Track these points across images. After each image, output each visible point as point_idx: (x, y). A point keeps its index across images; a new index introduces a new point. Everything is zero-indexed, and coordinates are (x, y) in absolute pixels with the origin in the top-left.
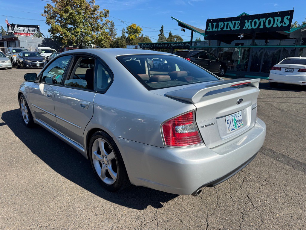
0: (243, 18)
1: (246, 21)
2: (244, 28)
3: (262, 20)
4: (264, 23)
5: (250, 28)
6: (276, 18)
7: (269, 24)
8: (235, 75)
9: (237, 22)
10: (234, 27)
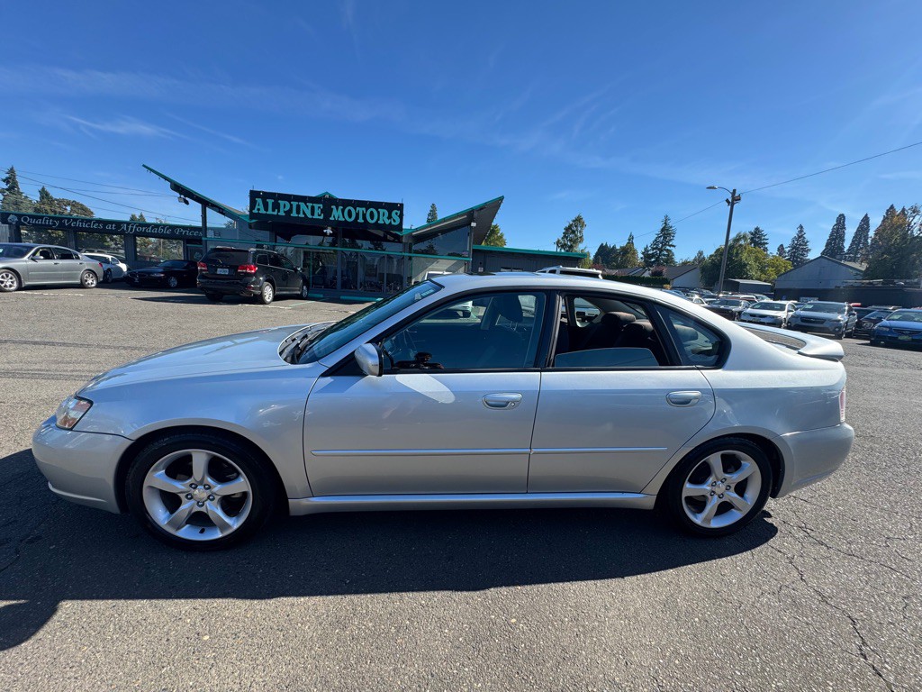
0: (328, 202)
1: (333, 207)
2: (332, 218)
3: (361, 210)
4: (364, 216)
5: (341, 219)
6: (381, 211)
7: (372, 218)
8: (321, 296)
9: (316, 206)
10: (313, 214)
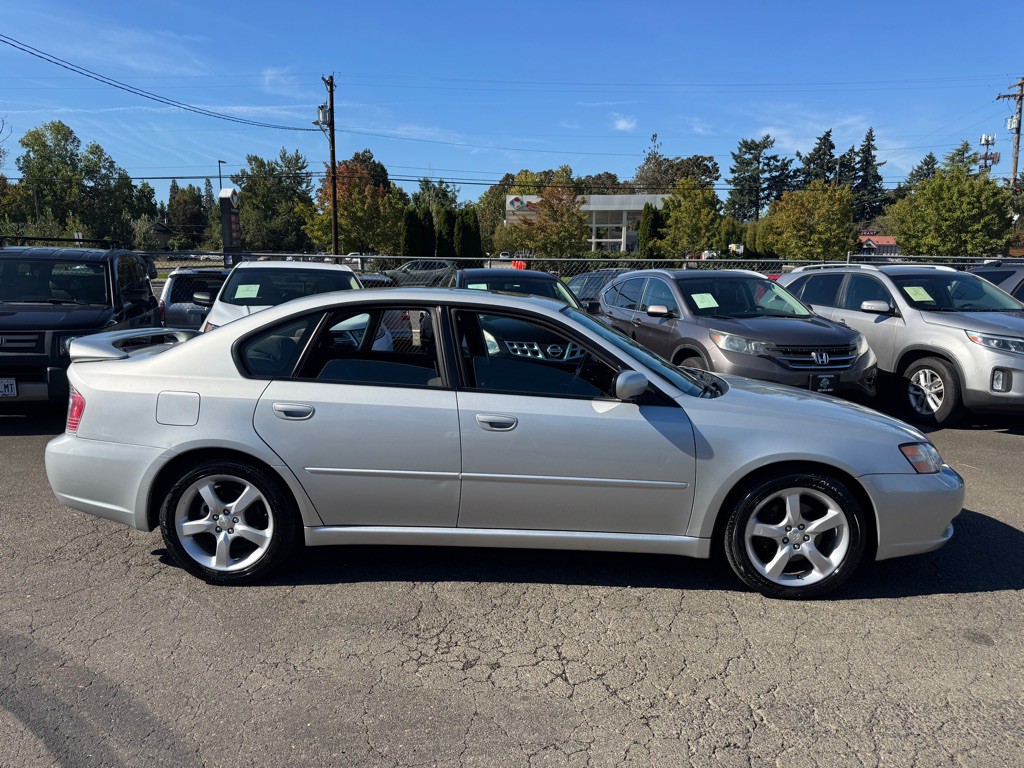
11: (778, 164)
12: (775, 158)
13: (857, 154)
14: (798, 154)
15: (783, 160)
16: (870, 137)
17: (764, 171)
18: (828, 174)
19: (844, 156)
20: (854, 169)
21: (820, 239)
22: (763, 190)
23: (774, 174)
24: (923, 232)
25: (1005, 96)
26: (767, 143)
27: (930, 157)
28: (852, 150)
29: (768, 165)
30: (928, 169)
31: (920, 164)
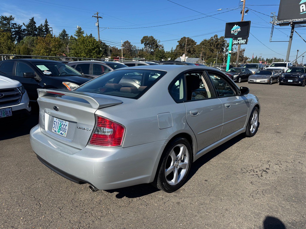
11: (17, 26)
12: (15, 24)
13: (43, 26)
14: (24, 24)
15: (19, 25)
16: (46, 22)
17: (12, 28)
18: (35, 32)
19: (39, 26)
20: (43, 31)
21: (54, 53)
22: (13, 35)
23: (16, 30)
24: (81, 52)
25: (94, 17)
26: (11, 18)
27: (64, 30)
28: (41, 25)
29: (13, 26)
30: (64, 34)
31: (62, 32)
